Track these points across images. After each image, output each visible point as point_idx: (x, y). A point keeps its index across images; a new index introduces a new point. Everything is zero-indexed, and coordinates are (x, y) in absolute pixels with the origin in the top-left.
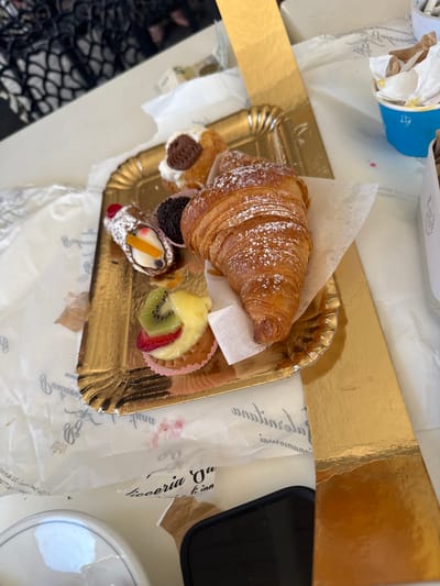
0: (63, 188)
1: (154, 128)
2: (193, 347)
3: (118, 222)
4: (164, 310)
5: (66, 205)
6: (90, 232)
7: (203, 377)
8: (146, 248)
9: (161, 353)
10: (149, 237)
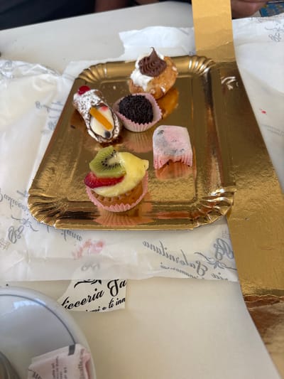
0: (45, 69)
1: (122, 50)
2: (128, 192)
3: (87, 97)
4: (111, 162)
5: (45, 81)
6: (59, 103)
7: (126, 217)
8: (103, 120)
9: (102, 191)
10: (107, 114)
